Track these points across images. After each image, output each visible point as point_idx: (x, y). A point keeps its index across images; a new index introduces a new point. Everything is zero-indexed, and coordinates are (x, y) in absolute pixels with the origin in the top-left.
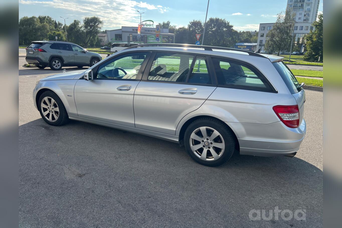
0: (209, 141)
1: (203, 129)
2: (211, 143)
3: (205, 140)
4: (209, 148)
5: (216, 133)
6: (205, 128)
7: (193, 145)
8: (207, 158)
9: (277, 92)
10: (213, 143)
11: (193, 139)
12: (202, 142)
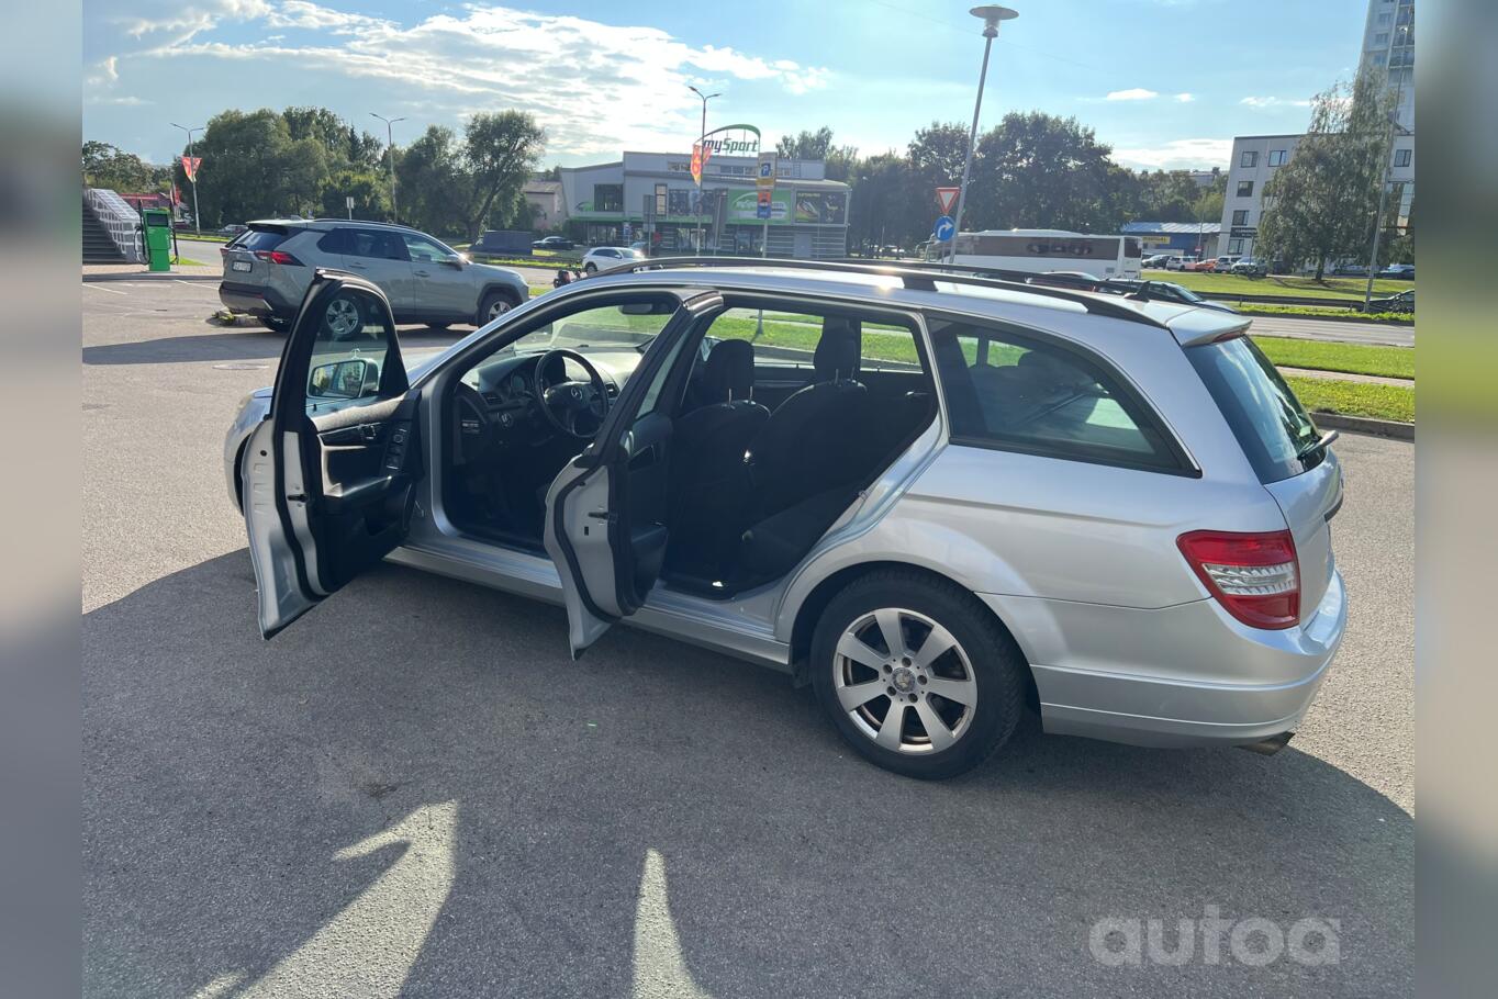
0: (912, 669)
1: (888, 616)
2: (923, 680)
3: (897, 665)
4: (914, 698)
5: (942, 637)
6: (897, 616)
7: (847, 683)
8: (905, 741)
9: (1198, 474)
10: (928, 676)
11: (846, 659)
12: (882, 674)
